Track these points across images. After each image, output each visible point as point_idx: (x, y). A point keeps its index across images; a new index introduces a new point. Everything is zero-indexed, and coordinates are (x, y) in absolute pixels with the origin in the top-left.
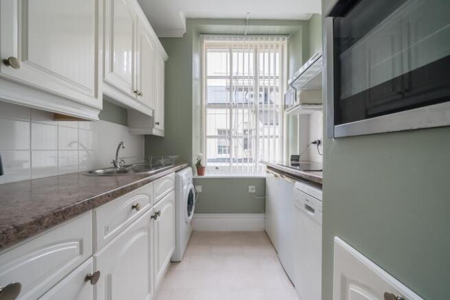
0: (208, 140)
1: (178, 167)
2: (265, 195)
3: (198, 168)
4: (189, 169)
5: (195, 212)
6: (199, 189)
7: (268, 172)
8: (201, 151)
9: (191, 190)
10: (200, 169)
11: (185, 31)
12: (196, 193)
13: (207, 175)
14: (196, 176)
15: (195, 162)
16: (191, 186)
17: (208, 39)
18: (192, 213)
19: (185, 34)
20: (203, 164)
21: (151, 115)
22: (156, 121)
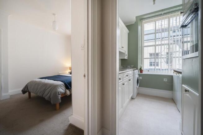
0: (144, 60)
1: (134, 69)
2: (172, 83)
3: (140, 70)
4: (137, 70)
5: (139, 86)
6: (141, 78)
7: (174, 73)
8: (142, 64)
9: (138, 78)
10: (141, 71)
11: (135, 21)
12: (140, 79)
13: (144, 73)
14: (140, 73)
15: (139, 68)
16: (138, 76)
17: (144, 20)
18: (138, 85)
19: (135, 22)
20: (142, 69)
21: (124, 52)
22: (126, 54)
